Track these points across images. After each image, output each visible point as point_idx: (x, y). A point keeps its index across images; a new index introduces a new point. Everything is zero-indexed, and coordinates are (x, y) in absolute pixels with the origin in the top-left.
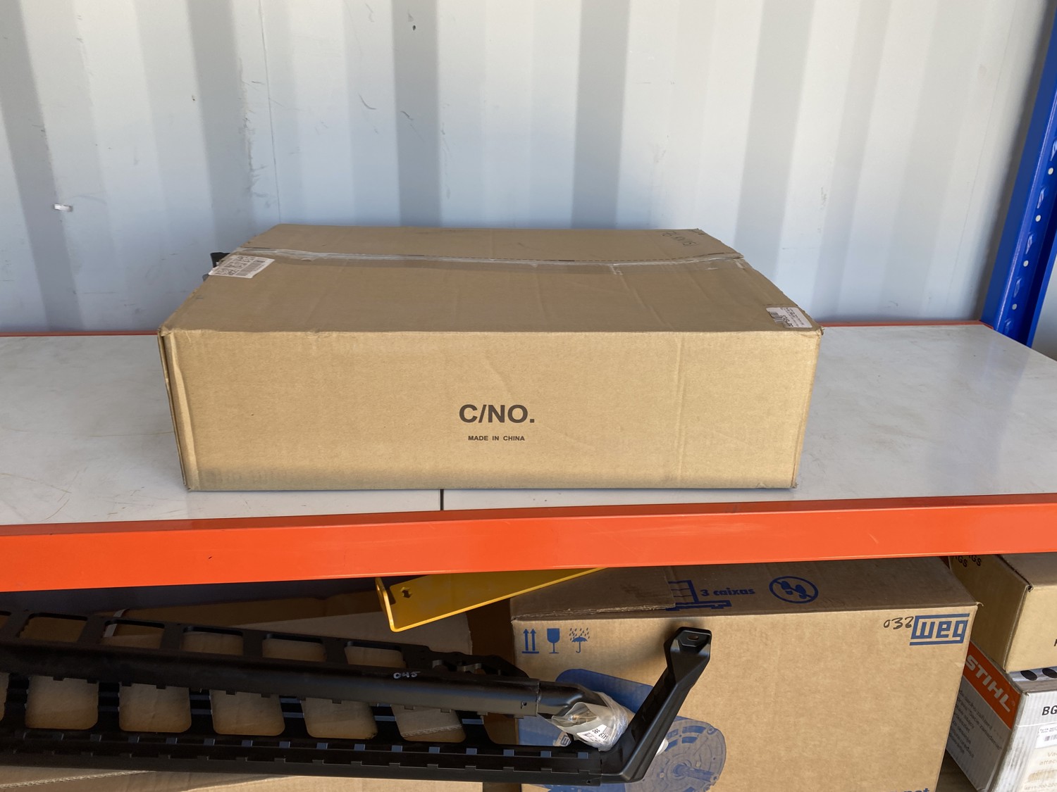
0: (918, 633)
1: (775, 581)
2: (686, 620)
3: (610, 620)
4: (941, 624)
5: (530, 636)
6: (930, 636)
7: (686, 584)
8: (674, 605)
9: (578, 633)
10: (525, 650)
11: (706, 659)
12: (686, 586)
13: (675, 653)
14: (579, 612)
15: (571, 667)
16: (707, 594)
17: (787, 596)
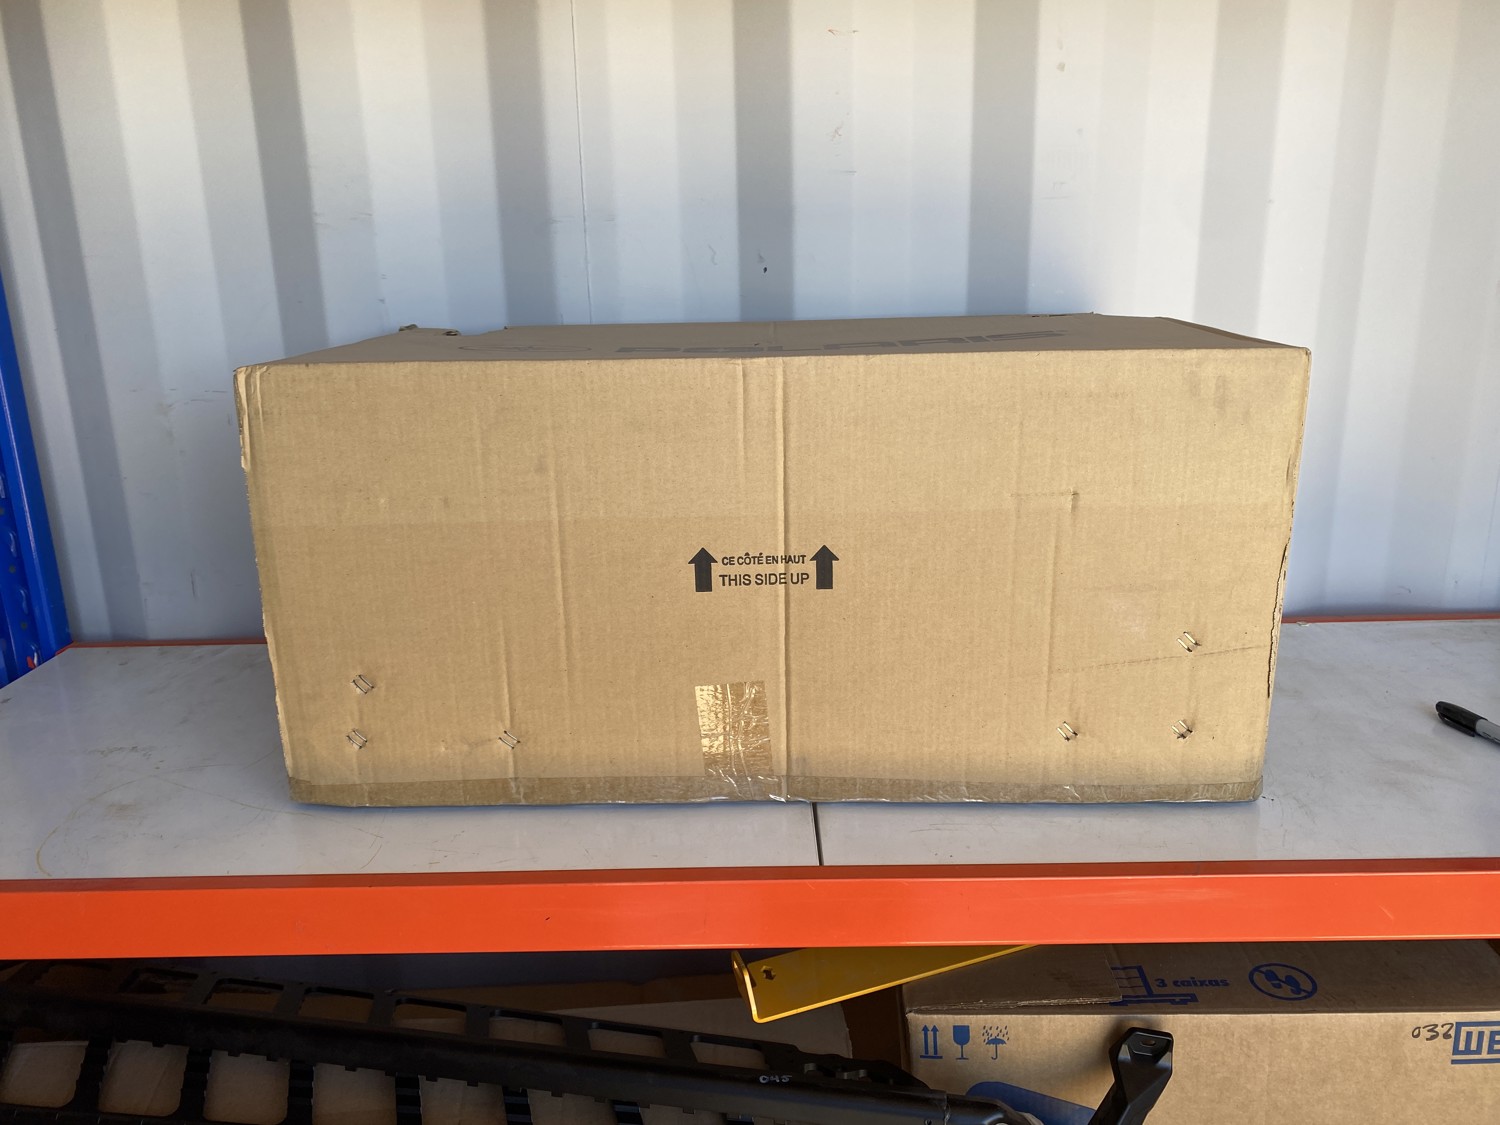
0: (1462, 1047)
1: (1257, 969)
2: (1137, 1019)
3: (1036, 1016)
4: (1493, 1034)
5: (930, 1034)
6: (1479, 1051)
7: (1136, 970)
8: (1120, 999)
9: (994, 1033)
10: (923, 1054)
11: (1167, 1073)
12: (1135, 973)
13: (1124, 1063)
14: (995, 1004)
15: (985, 1079)
16: (1164, 985)
17: (1274, 991)
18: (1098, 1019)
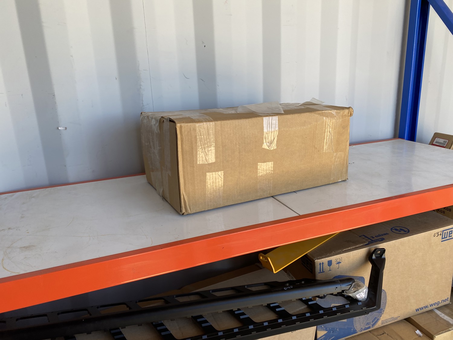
0: (443, 237)
1: (392, 229)
2: (374, 247)
3: (348, 253)
4: (450, 232)
5: (321, 265)
6: (447, 237)
8: (368, 243)
9: (338, 260)
10: (319, 272)
11: (384, 259)
12: (363, 237)
13: (374, 259)
14: (337, 252)
15: (336, 275)
16: (374, 238)
17: (400, 233)
18: (364, 249)
